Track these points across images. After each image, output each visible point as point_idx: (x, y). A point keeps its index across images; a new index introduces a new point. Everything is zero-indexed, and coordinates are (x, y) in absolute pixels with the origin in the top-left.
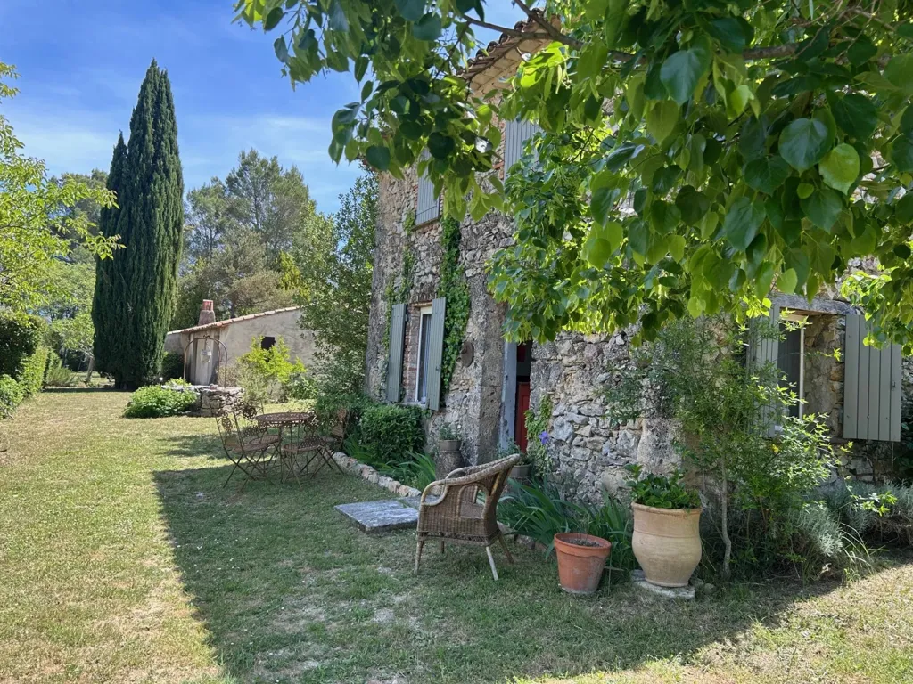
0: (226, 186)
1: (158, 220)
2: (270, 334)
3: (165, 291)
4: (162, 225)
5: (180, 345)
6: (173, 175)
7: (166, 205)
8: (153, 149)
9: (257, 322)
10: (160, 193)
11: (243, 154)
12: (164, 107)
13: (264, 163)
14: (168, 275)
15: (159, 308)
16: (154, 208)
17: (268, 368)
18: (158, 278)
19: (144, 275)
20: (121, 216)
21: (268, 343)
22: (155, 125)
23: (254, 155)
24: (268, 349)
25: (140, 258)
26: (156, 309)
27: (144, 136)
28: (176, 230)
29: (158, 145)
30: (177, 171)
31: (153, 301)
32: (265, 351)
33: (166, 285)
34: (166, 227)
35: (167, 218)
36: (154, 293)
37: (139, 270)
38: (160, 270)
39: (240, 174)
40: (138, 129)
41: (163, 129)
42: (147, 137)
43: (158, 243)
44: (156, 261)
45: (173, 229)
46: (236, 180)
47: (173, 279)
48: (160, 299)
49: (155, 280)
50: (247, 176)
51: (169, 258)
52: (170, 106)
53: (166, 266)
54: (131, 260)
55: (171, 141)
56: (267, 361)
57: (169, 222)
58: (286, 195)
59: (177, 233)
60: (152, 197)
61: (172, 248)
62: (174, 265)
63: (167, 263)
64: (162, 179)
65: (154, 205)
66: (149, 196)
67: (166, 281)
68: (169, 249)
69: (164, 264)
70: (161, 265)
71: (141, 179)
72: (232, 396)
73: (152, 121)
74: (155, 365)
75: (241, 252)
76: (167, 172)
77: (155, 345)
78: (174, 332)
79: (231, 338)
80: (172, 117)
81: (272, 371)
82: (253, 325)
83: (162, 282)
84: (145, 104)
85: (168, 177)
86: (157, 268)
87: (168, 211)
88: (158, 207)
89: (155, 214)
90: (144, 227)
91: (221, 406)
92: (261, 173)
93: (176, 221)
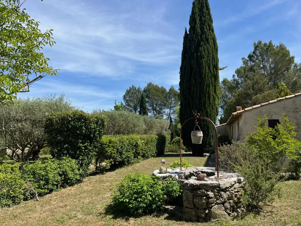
0: (248, 59)
1: (204, 65)
2: (275, 118)
3: (211, 101)
4: (207, 68)
5: (226, 131)
6: (211, 42)
7: (208, 57)
8: (200, 31)
9: (264, 109)
10: (204, 51)
11: (255, 43)
12: (205, 10)
13: (265, 45)
14: (212, 93)
15: (209, 111)
16: (201, 59)
17: (276, 146)
18: (207, 95)
19: (200, 95)
20: (187, 67)
21: (273, 123)
22: (200, 19)
23: (260, 43)
24: (273, 128)
25: (197, 86)
26: (207, 112)
27: (195, 26)
28: (215, 69)
29: (202, 29)
30: (213, 40)
31: (205, 107)
32: (271, 129)
33: (212, 99)
34: (209, 68)
35: (209, 63)
36: (205, 103)
37: (197, 92)
38: (208, 91)
39: (254, 53)
40: (192, 23)
41: (205, 20)
42: (196, 26)
43: (205, 77)
44: (205, 87)
45: (213, 69)
46: (252, 56)
47: (215, 95)
48: (209, 106)
49: (205, 97)
50: (258, 52)
51: (212, 84)
52: (208, 9)
53: (211, 88)
54: (192, 88)
55: (209, 26)
56: (274, 138)
57: (210, 65)
58: (278, 55)
59: (215, 70)
60: (200, 54)
61: (213, 79)
62: (215, 87)
63: (211, 87)
64: (205, 44)
65: (202, 57)
66: (199, 54)
67: (211, 96)
68: (212, 79)
69: (209, 87)
70: (208, 88)
71: (195, 47)
72: (225, 190)
73: (198, 18)
74: (209, 142)
75: (256, 83)
76: (207, 40)
77: (208, 131)
78: (223, 124)
79: (245, 122)
80: (209, 14)
81: (280, 149)
82: (260, 112)
83: (209, 97)
84: (194, 10)
85: (208, 42)
86: (206, 90)
87: (209, 60)
88: (204, 58)
89: (202, 62)
90: (198, 70)
91: (209, 206)
92: (264, 49)
93: (214, 65)
